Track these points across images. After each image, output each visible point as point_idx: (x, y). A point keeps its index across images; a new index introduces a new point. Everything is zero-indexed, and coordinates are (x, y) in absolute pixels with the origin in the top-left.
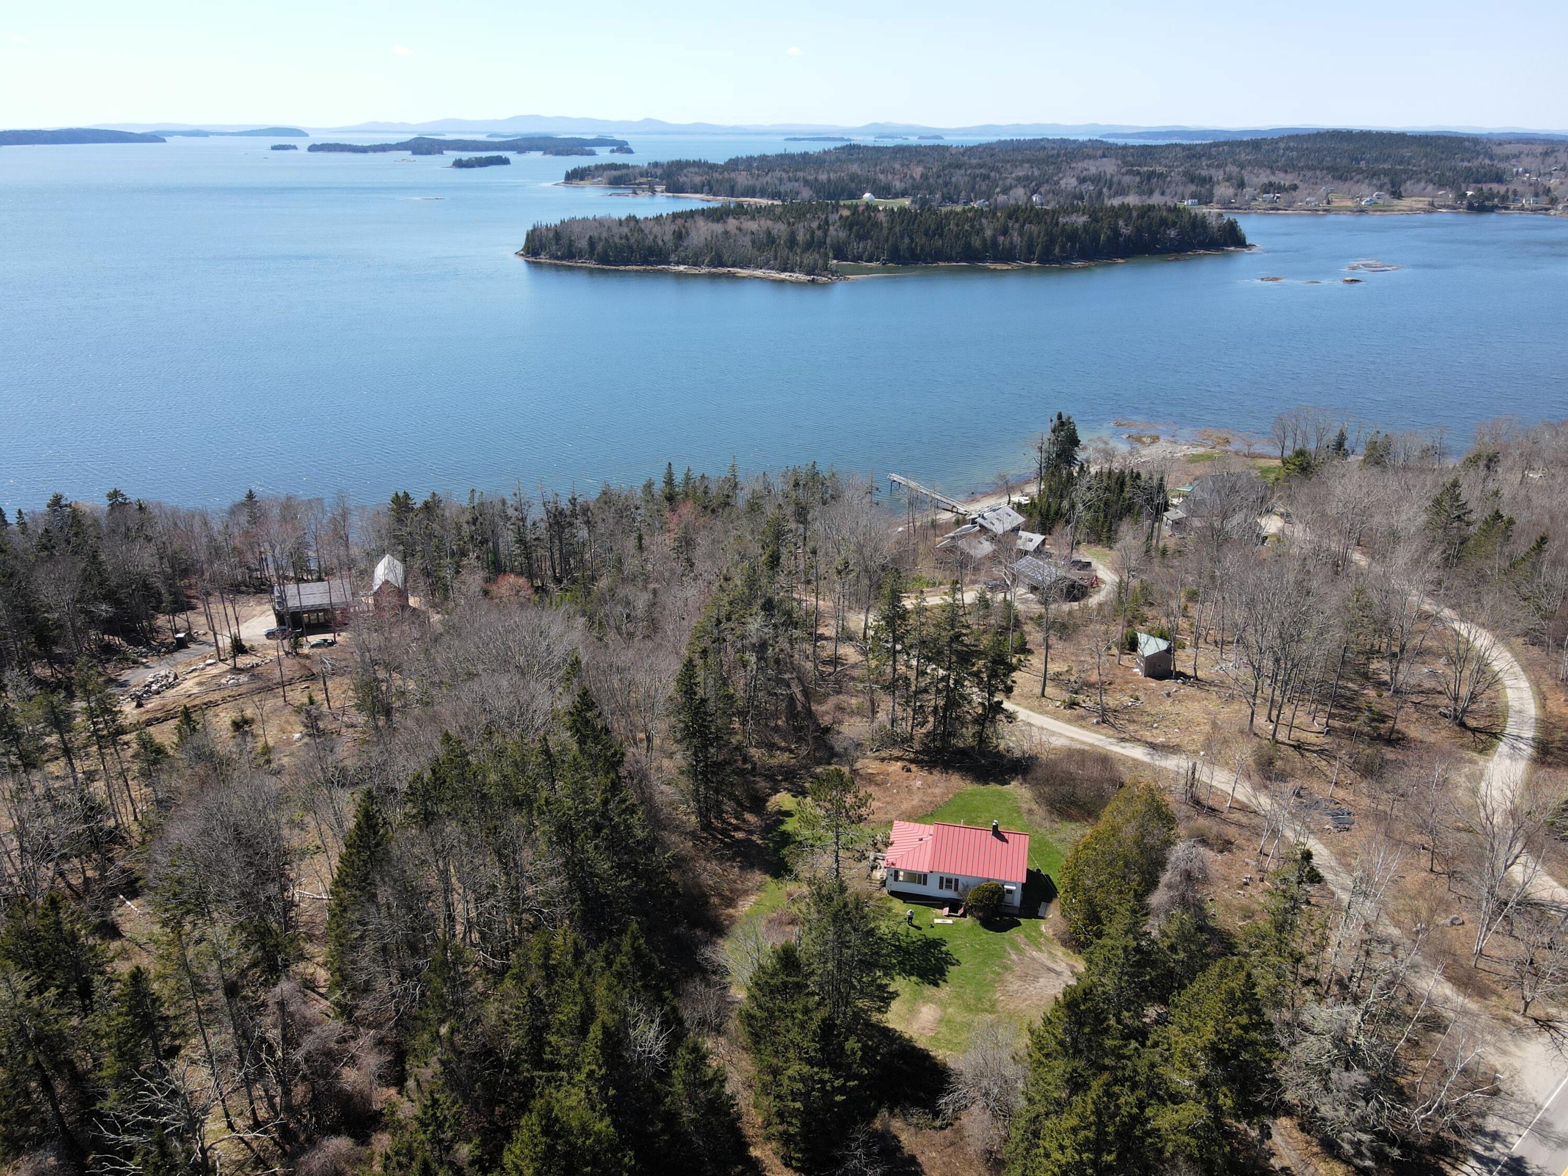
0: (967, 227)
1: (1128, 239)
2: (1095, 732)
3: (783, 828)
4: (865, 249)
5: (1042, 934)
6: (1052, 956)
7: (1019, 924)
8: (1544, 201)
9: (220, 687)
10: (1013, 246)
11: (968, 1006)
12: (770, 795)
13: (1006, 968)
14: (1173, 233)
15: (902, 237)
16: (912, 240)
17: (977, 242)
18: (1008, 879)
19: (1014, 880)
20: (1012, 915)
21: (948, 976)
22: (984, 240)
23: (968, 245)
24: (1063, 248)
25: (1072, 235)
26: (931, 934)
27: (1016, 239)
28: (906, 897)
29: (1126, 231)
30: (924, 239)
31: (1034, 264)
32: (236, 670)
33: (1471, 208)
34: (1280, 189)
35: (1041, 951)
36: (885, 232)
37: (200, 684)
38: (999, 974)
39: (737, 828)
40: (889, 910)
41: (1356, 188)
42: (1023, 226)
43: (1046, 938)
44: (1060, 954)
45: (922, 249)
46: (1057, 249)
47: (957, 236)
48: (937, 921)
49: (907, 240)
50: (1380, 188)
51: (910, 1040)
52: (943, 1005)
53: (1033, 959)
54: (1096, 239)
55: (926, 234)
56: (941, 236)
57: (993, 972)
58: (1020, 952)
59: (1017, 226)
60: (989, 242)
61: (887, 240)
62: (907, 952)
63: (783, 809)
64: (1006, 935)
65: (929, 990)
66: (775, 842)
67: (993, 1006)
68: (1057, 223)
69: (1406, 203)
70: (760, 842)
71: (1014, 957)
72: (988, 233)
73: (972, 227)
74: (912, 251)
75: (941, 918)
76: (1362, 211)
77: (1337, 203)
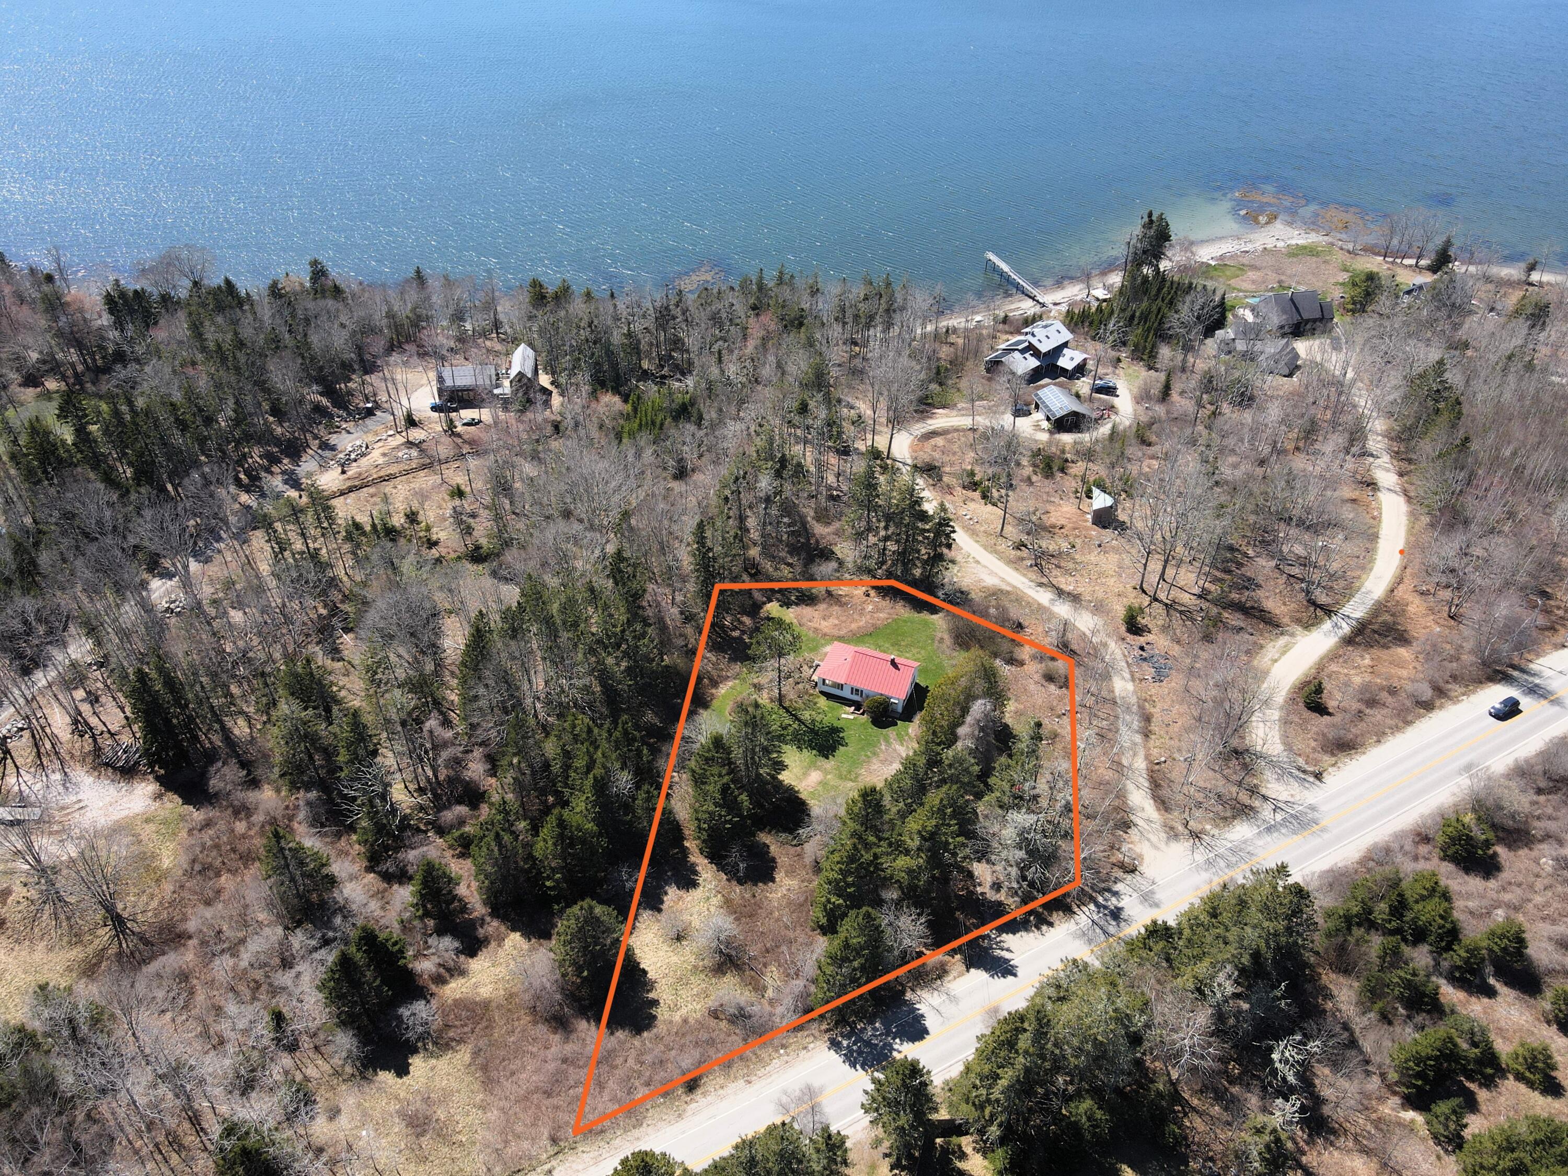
2: (1024, 575)
5: (907, 734)
7: (896, 724)
9: (398, 461)
11: (841, 775)
13: (874, 754)
18: (894, 696)
19: (899, 697)
20: (893, 718)
21: (837, 753)
26: (837, 724)
28: (829, 696)
32: (410, 444)
35: (903, 745)
37: (384, 455)
38: (869, 757)
39: (735, 628)
40: (815, 704)
43: (910, 737)
48: (844, 716)
51: (798, 792)
52: (826, 772)
53: (895, 750)
57: (866, 755)
58: (888, 744)
62: (816, 733)
63: (771, 616)
64: (884, 731)
65: (822, 761)
71: (883, 747)
75: (847, 714)
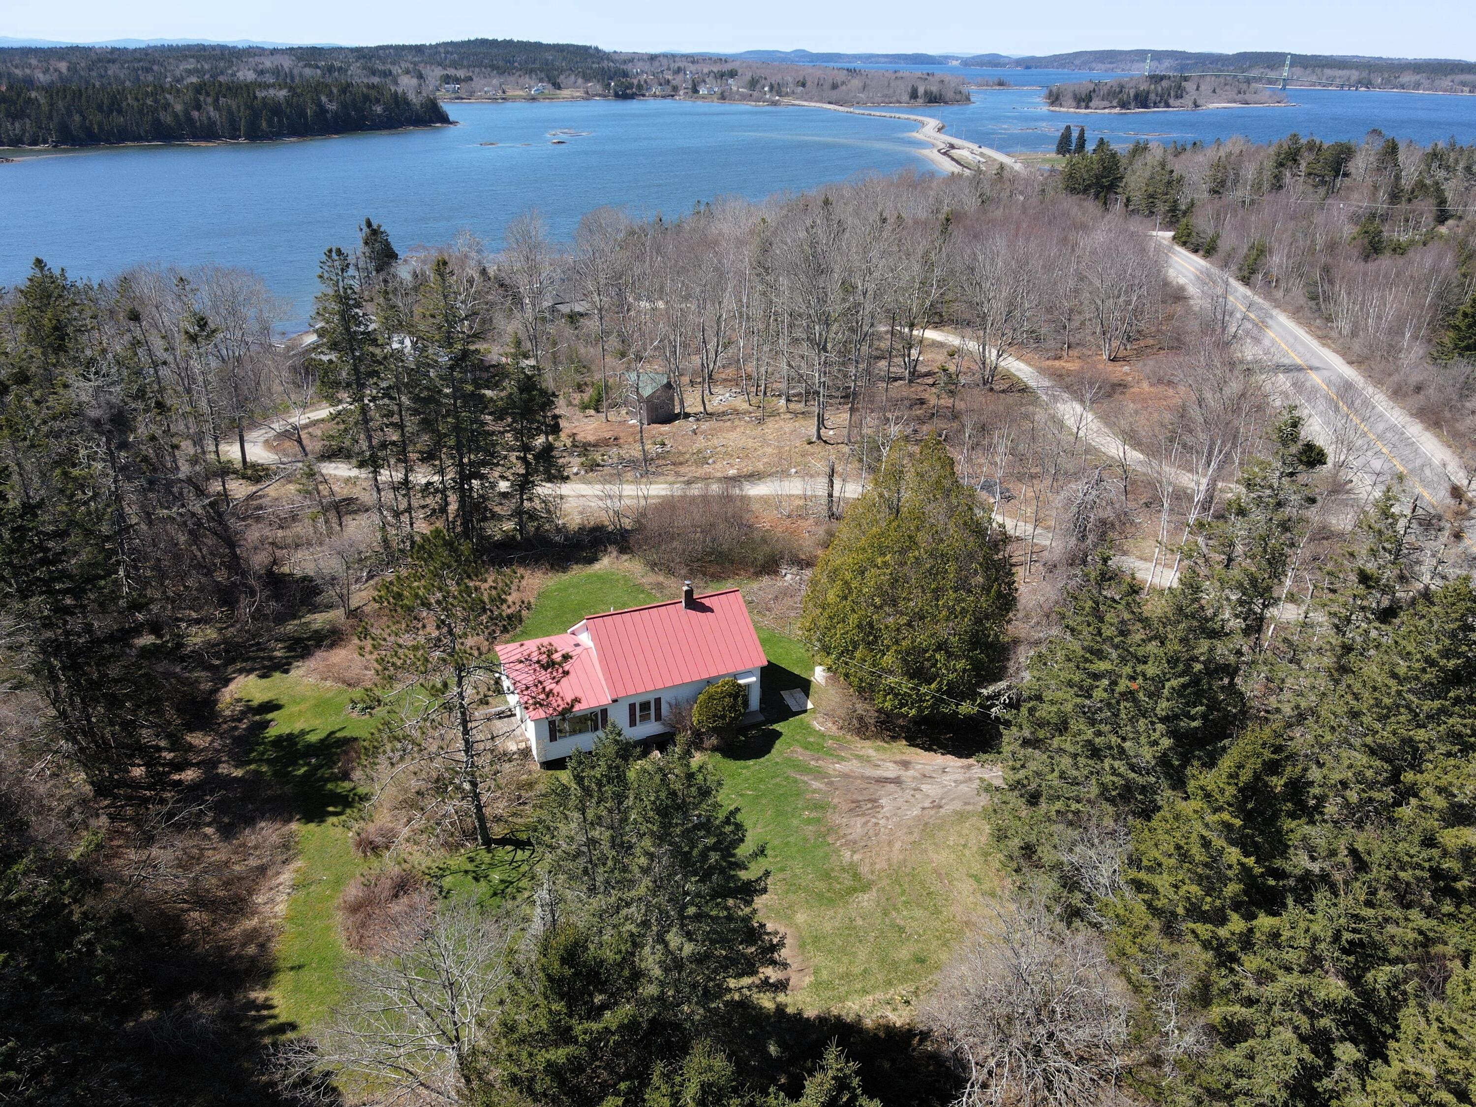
0: (149, 102)
1: (336, 114)
3: (272, 732)
4: (24, 131)
5: (823, 736)
6: (865, 760)
7: (778, 735)
8: (668, 90)
10: (212, 123)
11: (820, 896)
12: (217, 690)
13: (820, 806)
14: (379, 109)
15: (70, 114)
16: (84, 118)
17: (167, 118)
18: (740, 668)
19: (749, 666)
20: (762, 726)
22: (176, 115)
23: (157, 122)
24: (270, 122)
25: (275, 109)
27: (213, 113)
29: (332, 107)
30: (99, 117)
31: (241, 140)
33: (617, 96)
34: (457, 80)
35: (843, 759)
36: (45, 108)
38: (818, 821)
39: (179, 767)
41: (521, 80)
42: (216, 100)
43: (832, 738)
44: (871, 752)
45: (100, 126)
46: (264, 124)
47: (141, 111)
49: (77, 118)
50: (541, 80)
53: (845, 775)
54: (302, 113)
55: (100, 108)
56: (120, 112)
57: (809, 821)
58: (819, 774)
59: (209, 100)
60: (182, 118)
61: (50, 118)
63: (255, 703)
64: (774, 757)
66: (269, 762)
67: (856, 876)
68: (256, 97)
69: (566, 93)
70: (238, 773)
72: (178, 108)
73: (156, 101)
74: (89, 131)
76: (533, 99)
77: (510, 93)
